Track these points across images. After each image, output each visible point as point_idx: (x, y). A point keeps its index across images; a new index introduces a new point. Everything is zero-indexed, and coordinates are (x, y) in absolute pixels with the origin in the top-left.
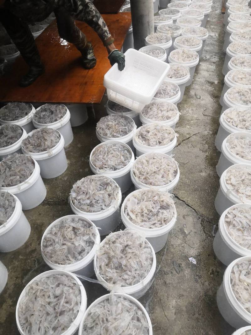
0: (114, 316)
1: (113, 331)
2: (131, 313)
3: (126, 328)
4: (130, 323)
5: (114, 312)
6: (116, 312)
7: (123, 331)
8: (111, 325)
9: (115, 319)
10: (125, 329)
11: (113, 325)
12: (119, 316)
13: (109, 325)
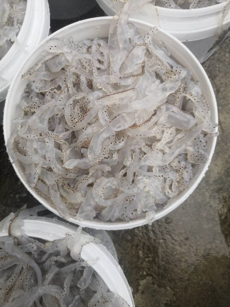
0: (113, 79)
1: (103, 118)
2: (168, 84)
3: (146, 119)
4: (159, 108)
5: (116, 67)
6: (122, 68)
7: (134, 126)
8: (99, 98)
9: (116, 86)
10: (141, 121)
11: (107, 102)
12: (130, 81)
13: (92, 97)
